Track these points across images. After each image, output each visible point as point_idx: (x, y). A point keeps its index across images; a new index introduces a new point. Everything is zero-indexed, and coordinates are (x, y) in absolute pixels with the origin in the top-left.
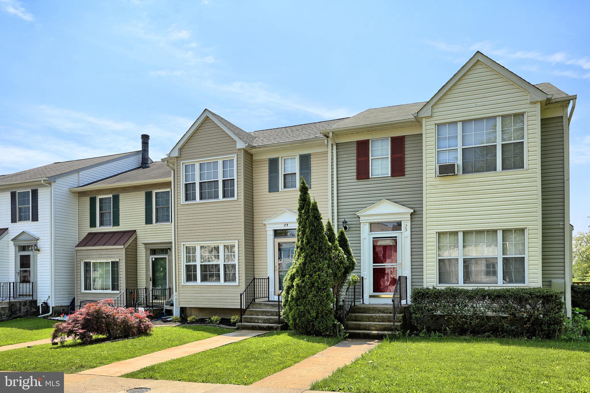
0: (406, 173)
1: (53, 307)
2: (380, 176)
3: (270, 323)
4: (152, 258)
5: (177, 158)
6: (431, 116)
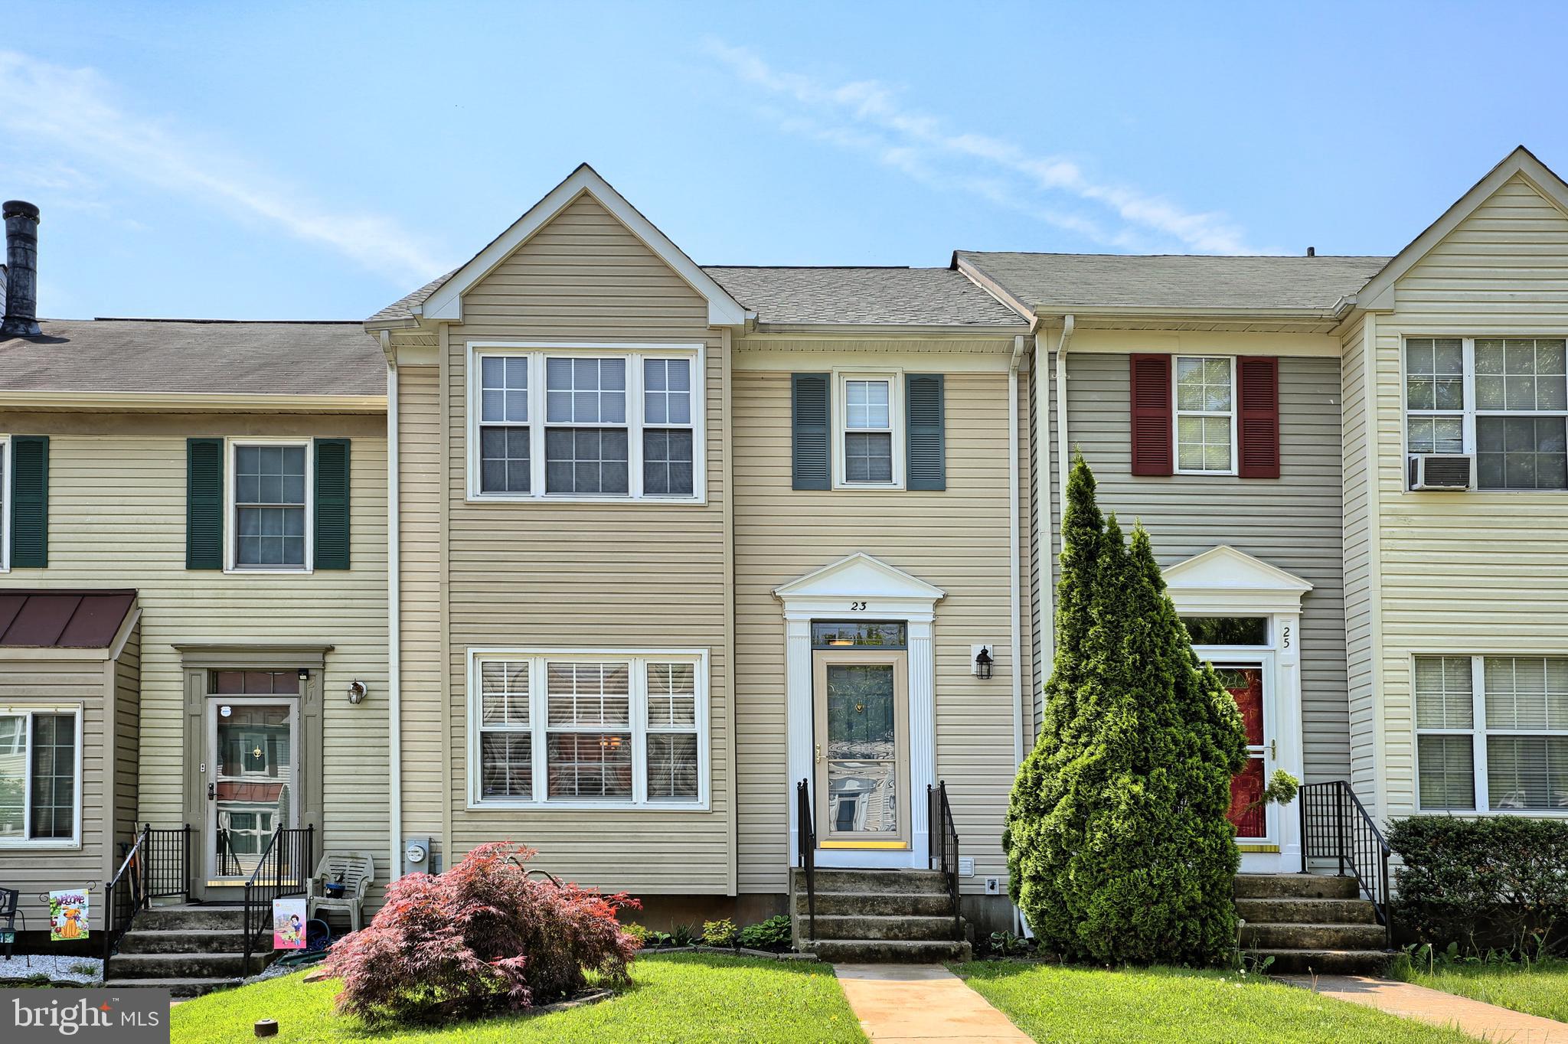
0: (1283, 470)
2: (1204, 472)
3: (910, 939)
4: (219, 708)
5: (451, 324)
6: (1391, 312)
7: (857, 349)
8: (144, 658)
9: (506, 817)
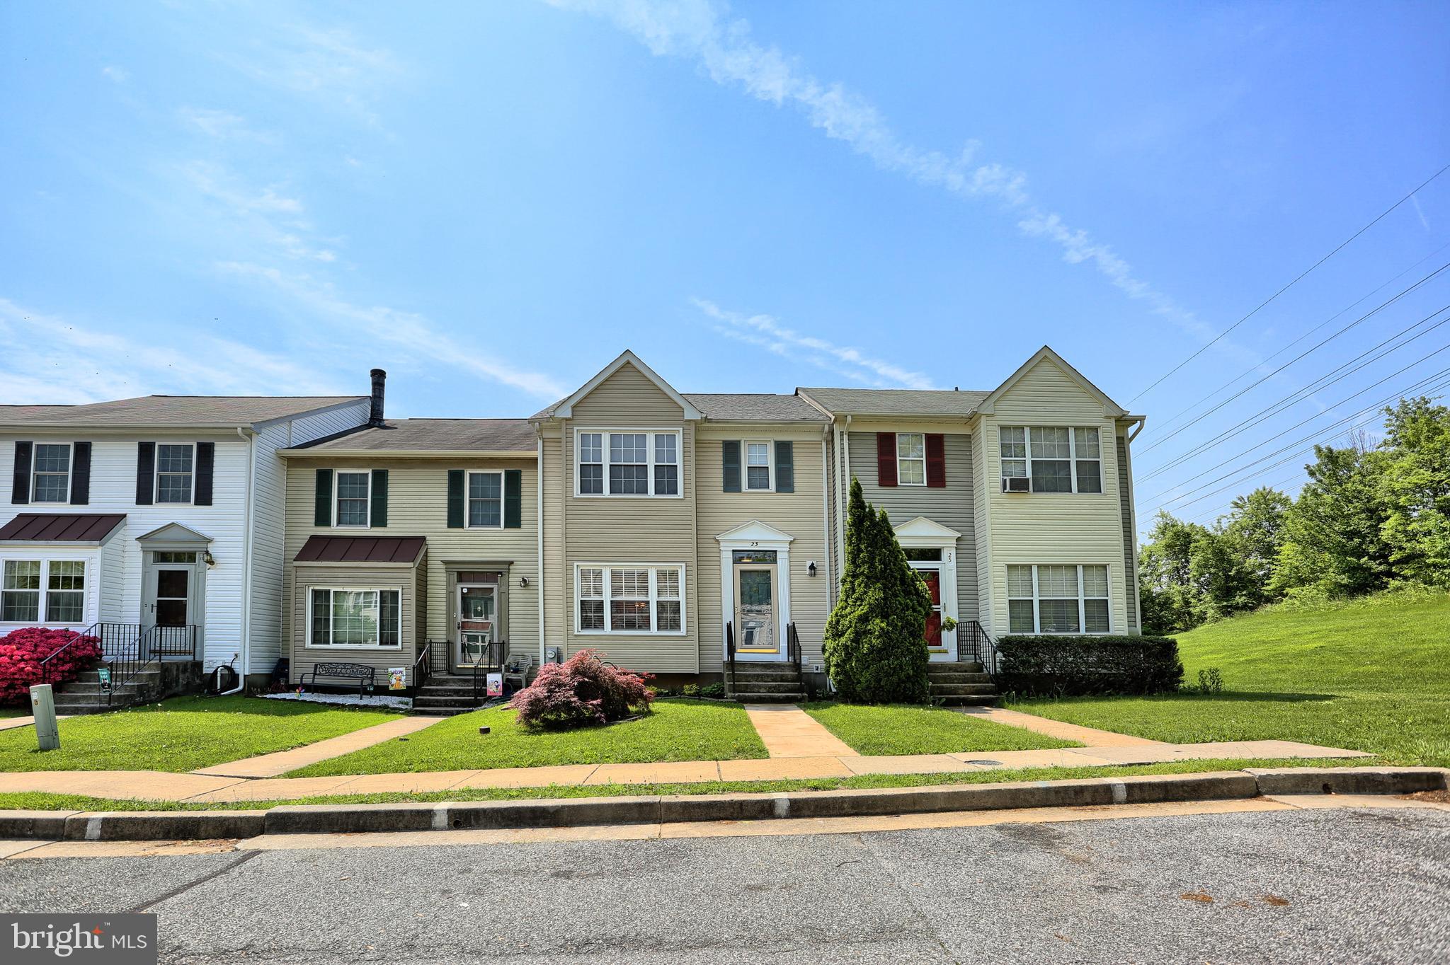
0: (947, 484)
1: (245, 676)
2: (912, 484)
3: (779, 692)
4: (462, 589)
5: (567, 419)
6: (993, 415)
7: (753, 430)
8: (429, 567)
9: (593, 638)
